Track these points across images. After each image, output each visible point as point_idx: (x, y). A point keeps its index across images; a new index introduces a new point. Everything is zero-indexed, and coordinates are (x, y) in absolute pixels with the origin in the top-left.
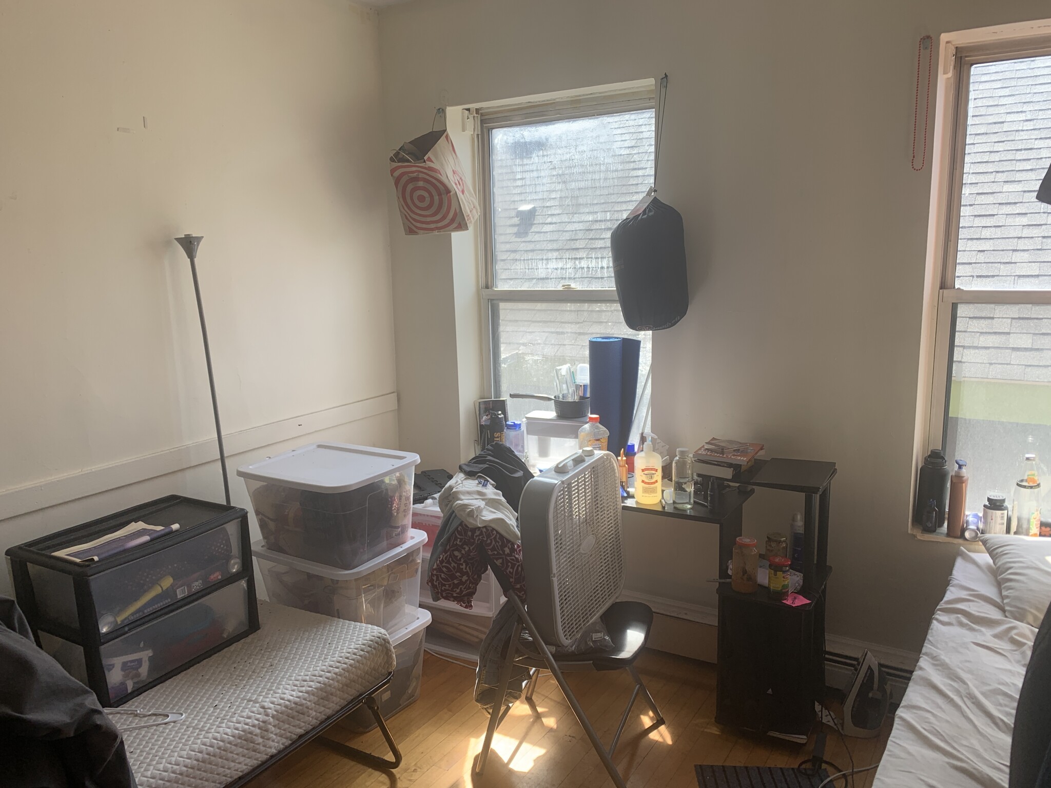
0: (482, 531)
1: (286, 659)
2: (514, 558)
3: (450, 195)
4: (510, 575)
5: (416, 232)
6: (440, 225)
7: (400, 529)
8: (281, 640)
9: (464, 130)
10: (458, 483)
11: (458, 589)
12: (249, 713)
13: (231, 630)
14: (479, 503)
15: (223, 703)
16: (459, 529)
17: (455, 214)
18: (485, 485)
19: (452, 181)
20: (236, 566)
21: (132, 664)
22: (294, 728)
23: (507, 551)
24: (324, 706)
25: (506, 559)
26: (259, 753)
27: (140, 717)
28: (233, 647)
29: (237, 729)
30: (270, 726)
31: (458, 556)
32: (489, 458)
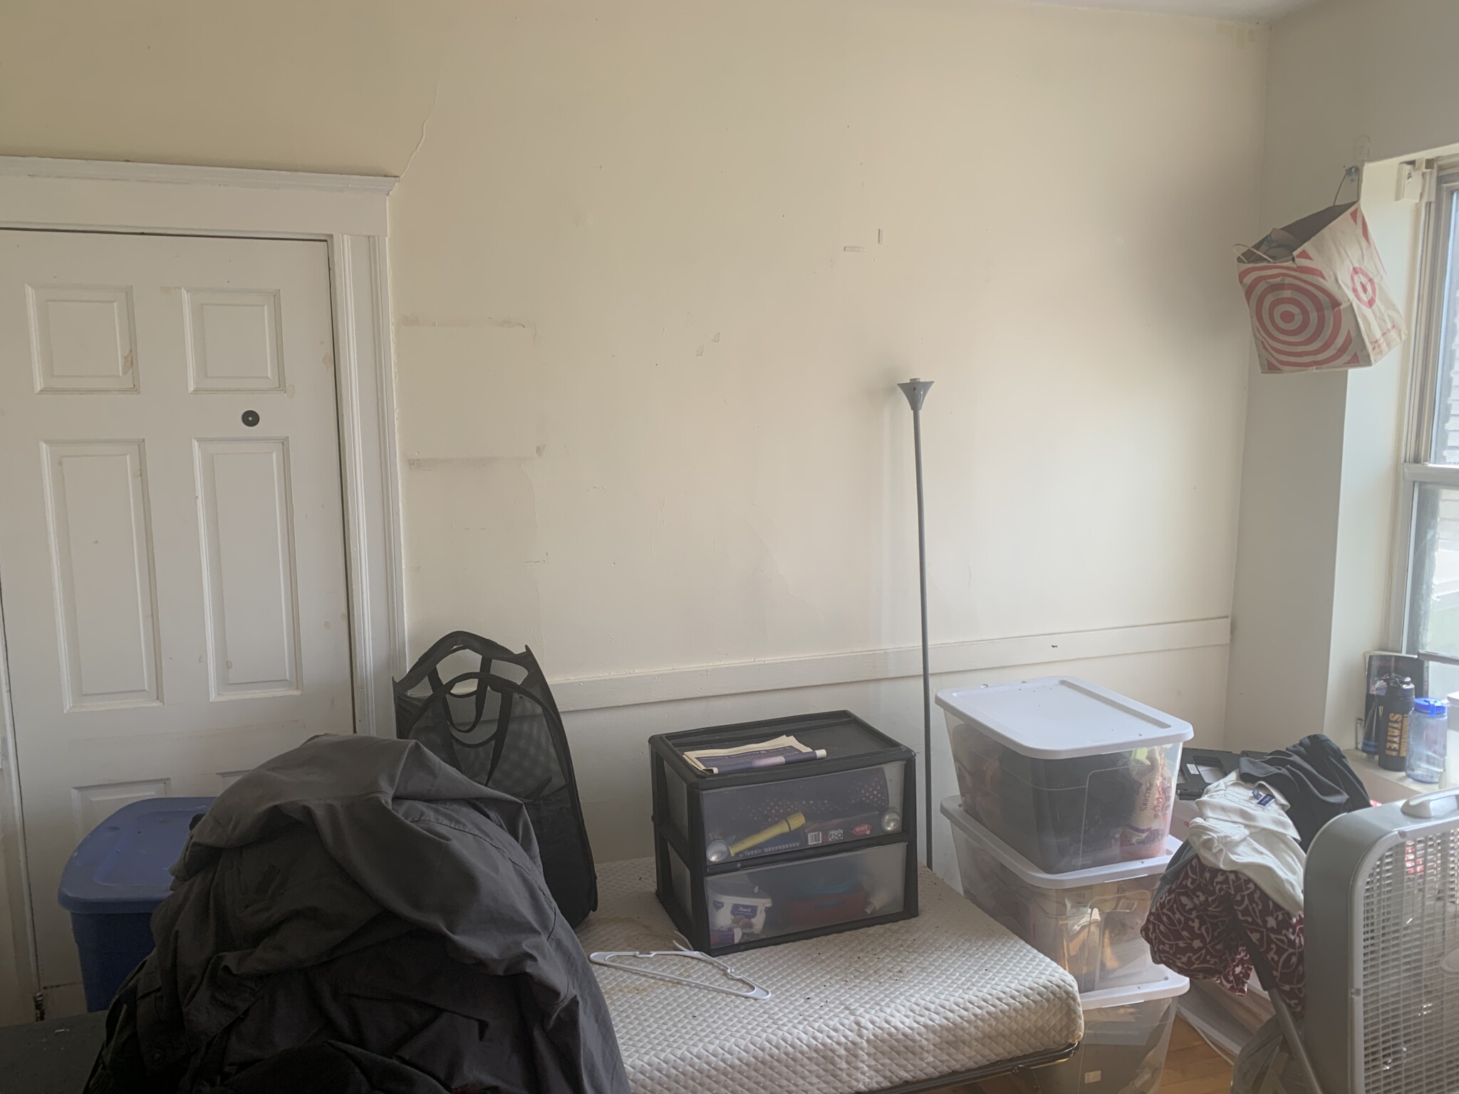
0: (1227, 878)
1: (923, 970)
2: (1284, 938)
3: (1340, 310)
4: (1273, 964)
5: (1280, 370)
6: (1320, 357)
7: (1144, 835)
8: (932, 941)
9: (1398, 198)
10: (1218, 788)
11: (1184, 956)
12: (838, 1024)
13: (878, 908)
14: (1236, 832)
15: (818, 999)
16: (1194, 863)
17: (1348, 341)
18: (1263, 803)
19: (1347, 286)
20: (892, 824)
21: (744, 910)
22: (897, 1068)
23: (1271, 922)
24: (949, 1054)
25: (1268, 937)
26: (840, 1081)
27: (728, 978)
28: (871, 930)
29: (815, 1038)
30: (861, 1052)
31: (1186, 905)
32: (1296, 758)
